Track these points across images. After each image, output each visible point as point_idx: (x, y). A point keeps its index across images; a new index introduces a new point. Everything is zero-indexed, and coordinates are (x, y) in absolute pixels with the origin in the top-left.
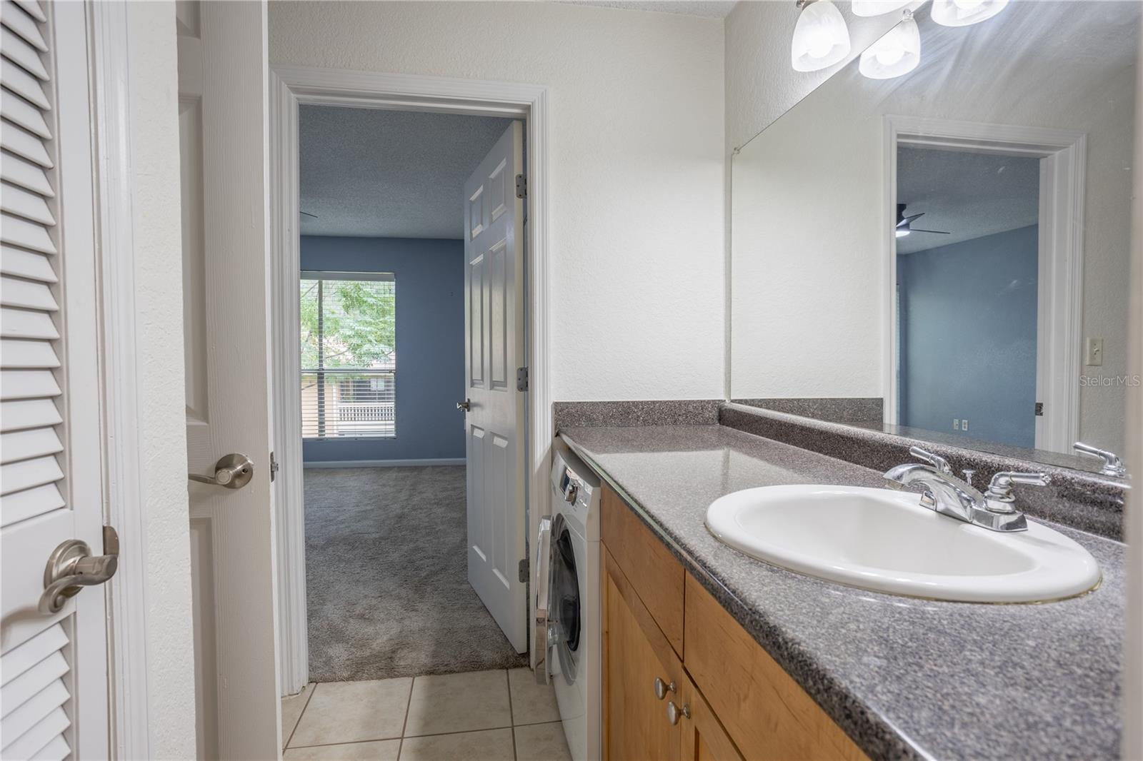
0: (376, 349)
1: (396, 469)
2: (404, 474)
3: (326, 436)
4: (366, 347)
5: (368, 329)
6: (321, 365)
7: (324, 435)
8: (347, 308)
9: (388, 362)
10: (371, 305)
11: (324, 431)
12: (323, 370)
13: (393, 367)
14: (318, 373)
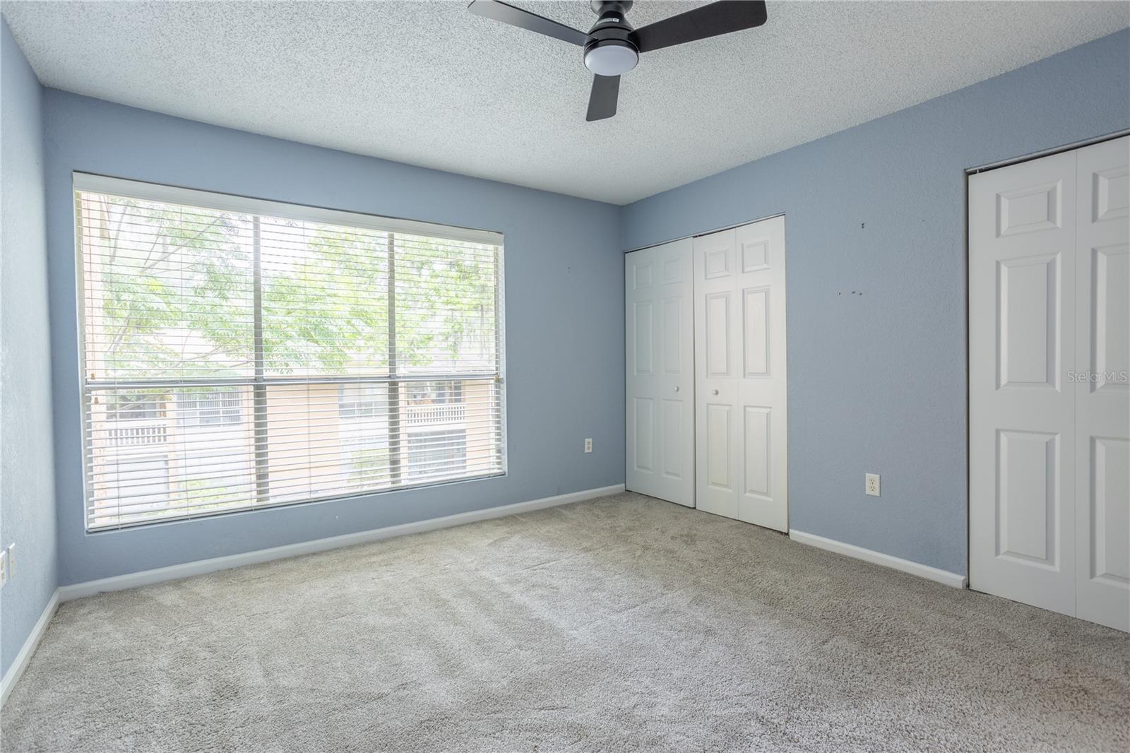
6: (393, 370)
12: (396, 377)
14: (389, 382)
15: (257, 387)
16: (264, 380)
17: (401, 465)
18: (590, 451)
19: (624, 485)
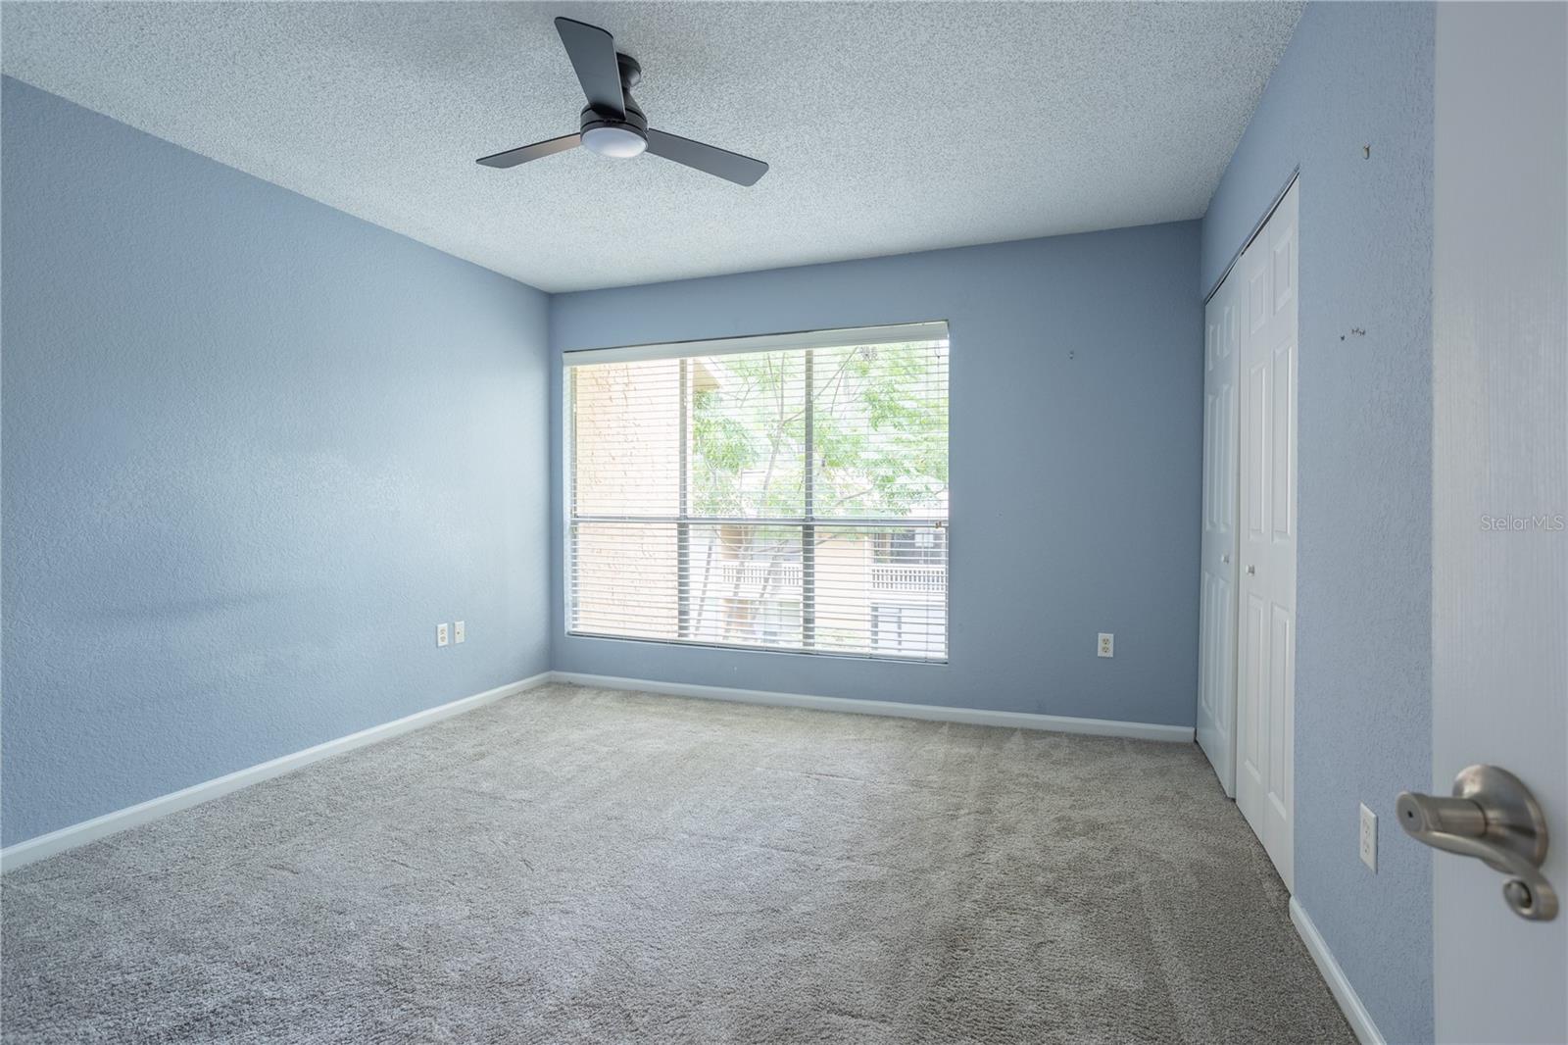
0: (916, 483)
1: (945, 729)
2: (963, 751)
3: (818, 647)
4: (902, 480)
5: (904, 451)
6: (810, 511)
7: (813, 645)
8: (875, 423)
9: (935, 505)
10: (910, 416)
11: (812, 637)
12: (812, 519)
13: (944, 514)
14: (803, 525)
15: (681, 525)
16: (688, 519)
17: (816, 625)
18: (1110, 654)
19: (1192, 730)
